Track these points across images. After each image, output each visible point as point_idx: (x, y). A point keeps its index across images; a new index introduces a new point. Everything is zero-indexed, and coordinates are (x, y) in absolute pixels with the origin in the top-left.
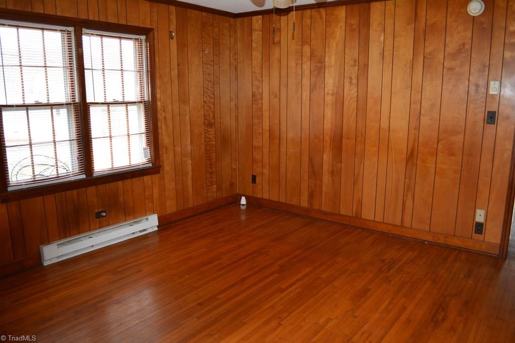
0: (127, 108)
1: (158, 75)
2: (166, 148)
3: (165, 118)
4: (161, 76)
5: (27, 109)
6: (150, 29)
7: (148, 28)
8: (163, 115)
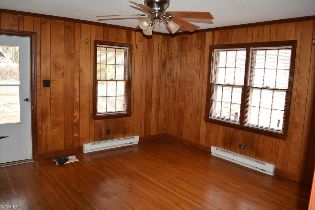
0: (273, 92)
1: (296, 72)
2: (296, 125)
3: (298, 103)
4: (299, 73)
5: (223, 86)
6: (295, 40)
7: (293, 40)
8: (298, 100)
